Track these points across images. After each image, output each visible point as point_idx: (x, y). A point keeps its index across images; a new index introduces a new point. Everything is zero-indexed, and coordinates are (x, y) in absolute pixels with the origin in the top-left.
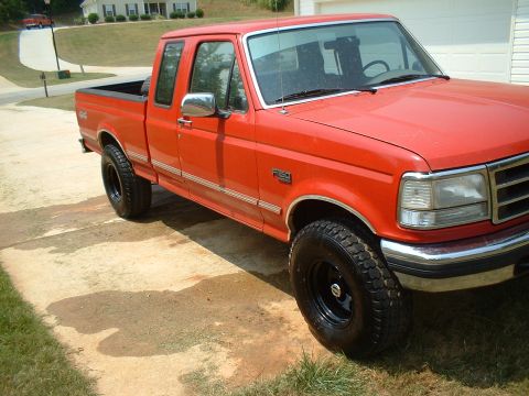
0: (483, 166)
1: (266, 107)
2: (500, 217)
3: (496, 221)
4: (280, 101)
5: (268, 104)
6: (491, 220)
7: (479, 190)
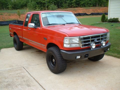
0: (79, 37)
1: (43, 26)
2: (82, 46)
3: (81, 47)
4: (46, 25)
5: (44, 26)
6: (80, 47)
7: (78, 41)
